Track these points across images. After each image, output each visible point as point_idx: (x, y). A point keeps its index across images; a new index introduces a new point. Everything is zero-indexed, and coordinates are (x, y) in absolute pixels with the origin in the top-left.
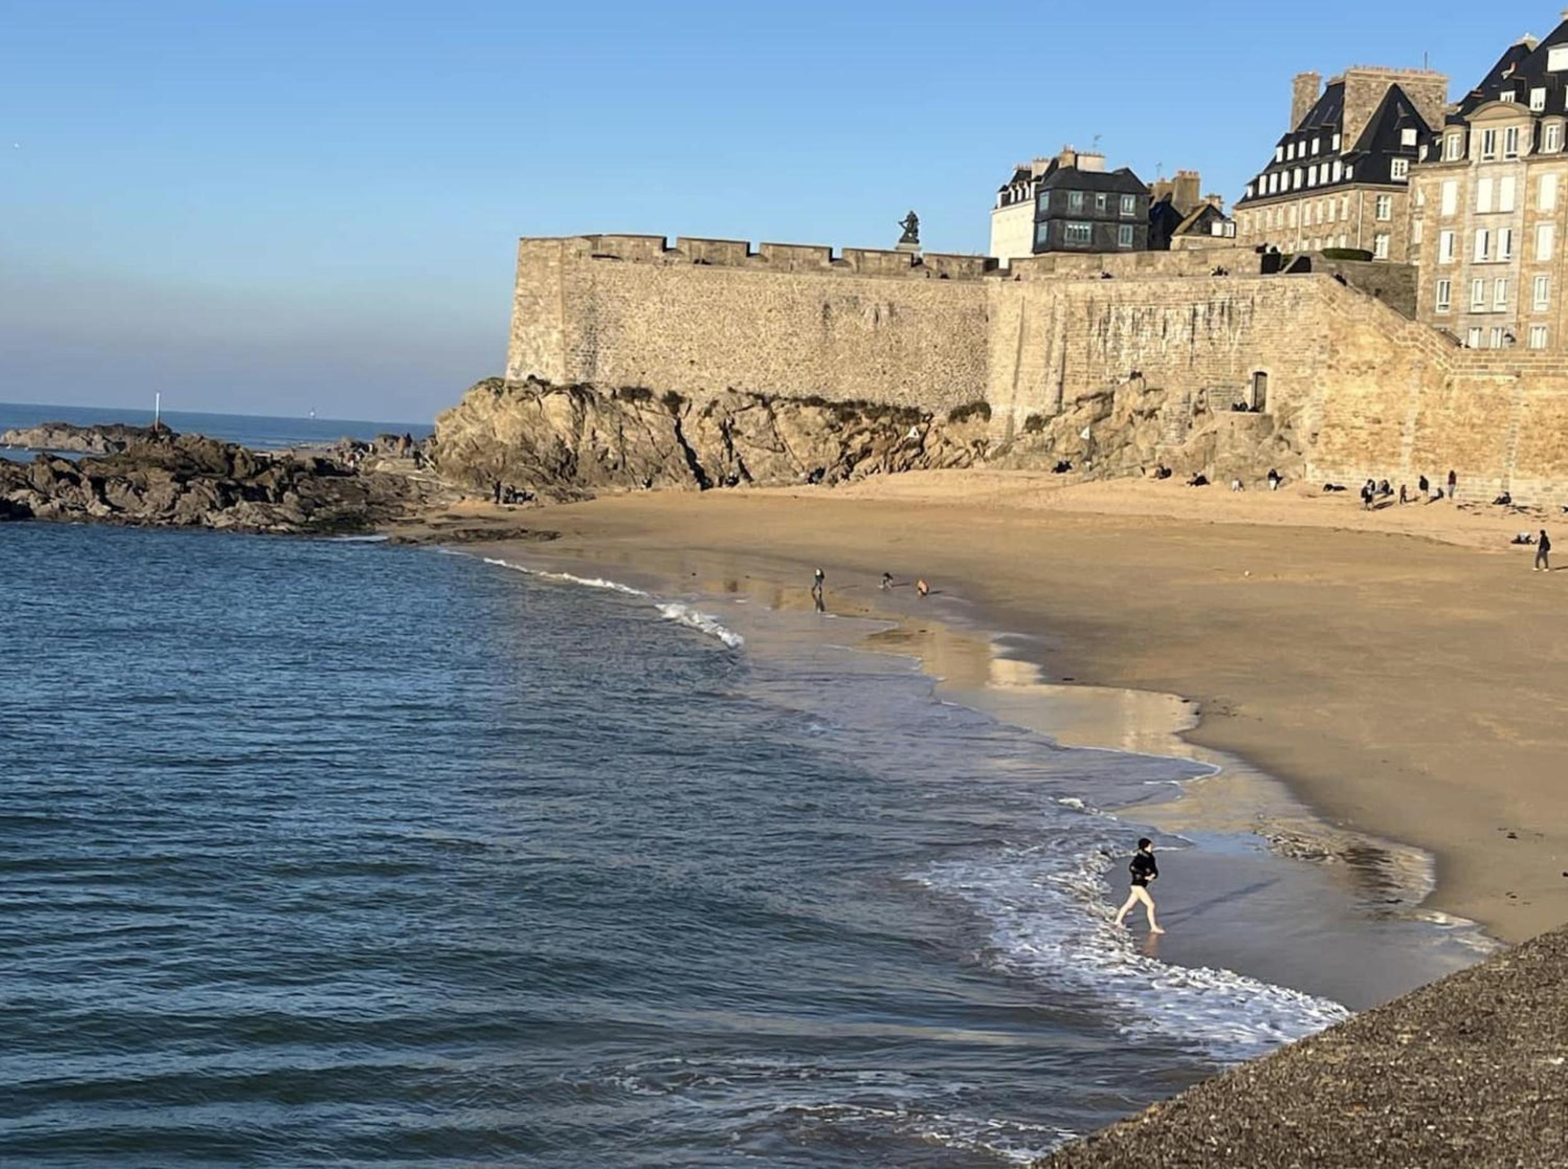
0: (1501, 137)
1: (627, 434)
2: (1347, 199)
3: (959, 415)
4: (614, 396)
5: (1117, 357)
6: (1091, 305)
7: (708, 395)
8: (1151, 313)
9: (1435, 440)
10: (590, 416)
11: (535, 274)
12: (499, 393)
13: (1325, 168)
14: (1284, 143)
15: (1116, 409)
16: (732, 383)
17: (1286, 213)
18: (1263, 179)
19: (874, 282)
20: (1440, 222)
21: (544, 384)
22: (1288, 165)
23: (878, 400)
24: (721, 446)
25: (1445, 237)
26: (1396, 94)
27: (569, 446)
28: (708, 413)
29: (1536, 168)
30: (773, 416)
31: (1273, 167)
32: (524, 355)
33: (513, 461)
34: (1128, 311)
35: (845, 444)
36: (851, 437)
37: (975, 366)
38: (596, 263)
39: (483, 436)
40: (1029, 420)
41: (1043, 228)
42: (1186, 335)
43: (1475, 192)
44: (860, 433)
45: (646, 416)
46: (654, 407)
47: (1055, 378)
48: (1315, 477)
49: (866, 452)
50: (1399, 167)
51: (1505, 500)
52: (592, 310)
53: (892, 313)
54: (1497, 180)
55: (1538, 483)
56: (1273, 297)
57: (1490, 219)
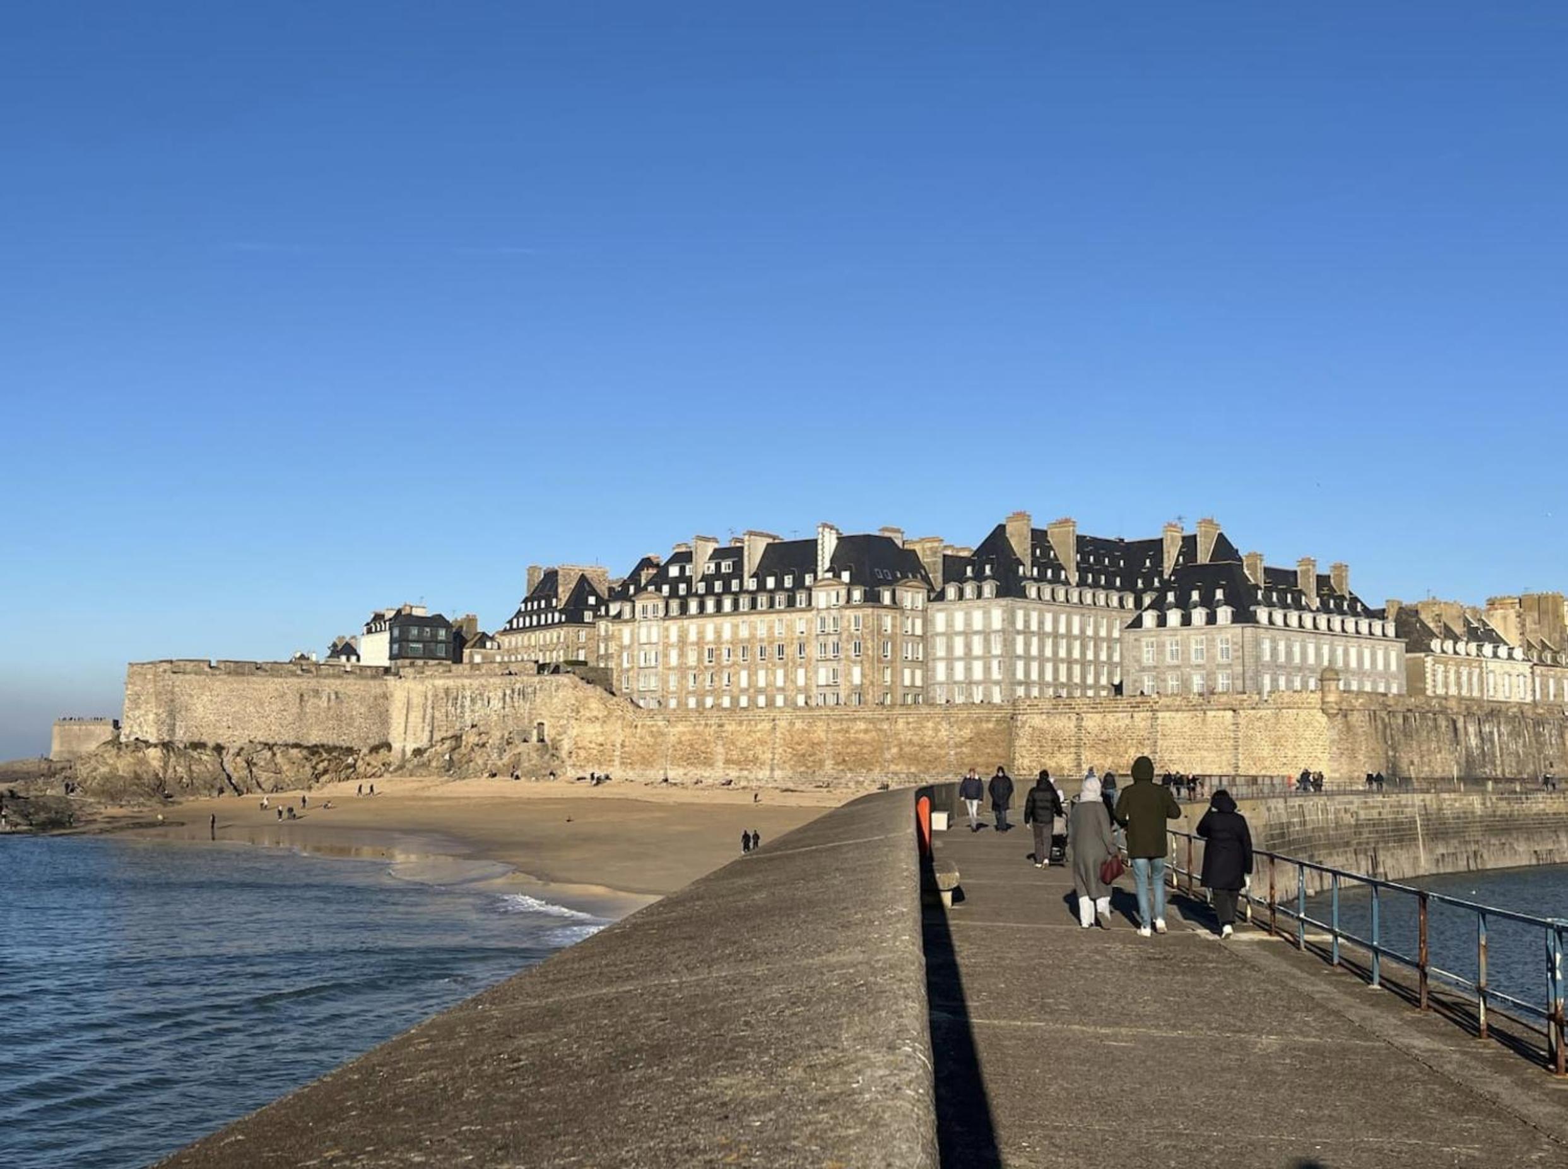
0: (650, 608)
1: (194, 767)
2: (564, 631)
3: (375, 749)
4: (185, 747)
5: (462, 717)
6: (447, 691)
7: (238, 744)
8: (481, 694)
9: (630, 753)
10: (173, 760)
11: (138, 683)
12: (119, 749)
13: (550, 616)
14: (525, 601)
15: (464, 743)
16: (252, 737)
17: (529, 638)
18: (515, 621)
19: (327, 681)
20: (622, 648)
21: (146, 742)
22: (530, 614)
23: (331, 743)
24: (246, 772)
25: (625, 655)
26: (583, 579)
27: (161, 775)
28: (238, 754)
29: (667, 623)
30: (274, 754)
31: (519, 614)
32: (132, 727)
33: (131, 785)
34: (468, 693)
35: (314, 768)
36: (317, 764)
37: (383, 724)
38: (175, 676)
39: (111, 772)
40: (414, 751)
41: (396, 646)
42: (501, 705)
43: (639, 634)
44: (322, 761)
45: (204, 758)
46: (209, 752)
47: (428, 729)
48: (571, 773)
49: (326, 771)
50: (588, 616)
51: (666, 780)
52: (172, 701)
53: (337, 697)
54: (649, 628)
55: (681, 771)
56: (546, 686)
57: (646, 647)
